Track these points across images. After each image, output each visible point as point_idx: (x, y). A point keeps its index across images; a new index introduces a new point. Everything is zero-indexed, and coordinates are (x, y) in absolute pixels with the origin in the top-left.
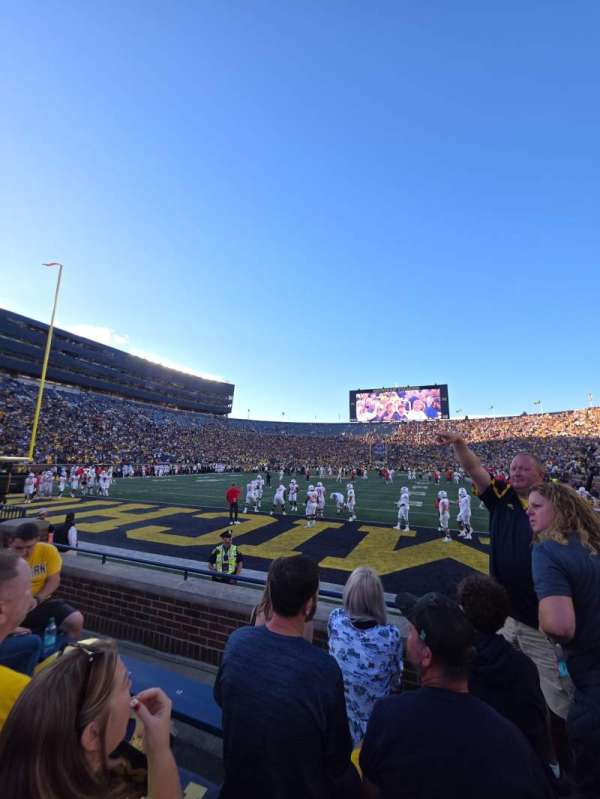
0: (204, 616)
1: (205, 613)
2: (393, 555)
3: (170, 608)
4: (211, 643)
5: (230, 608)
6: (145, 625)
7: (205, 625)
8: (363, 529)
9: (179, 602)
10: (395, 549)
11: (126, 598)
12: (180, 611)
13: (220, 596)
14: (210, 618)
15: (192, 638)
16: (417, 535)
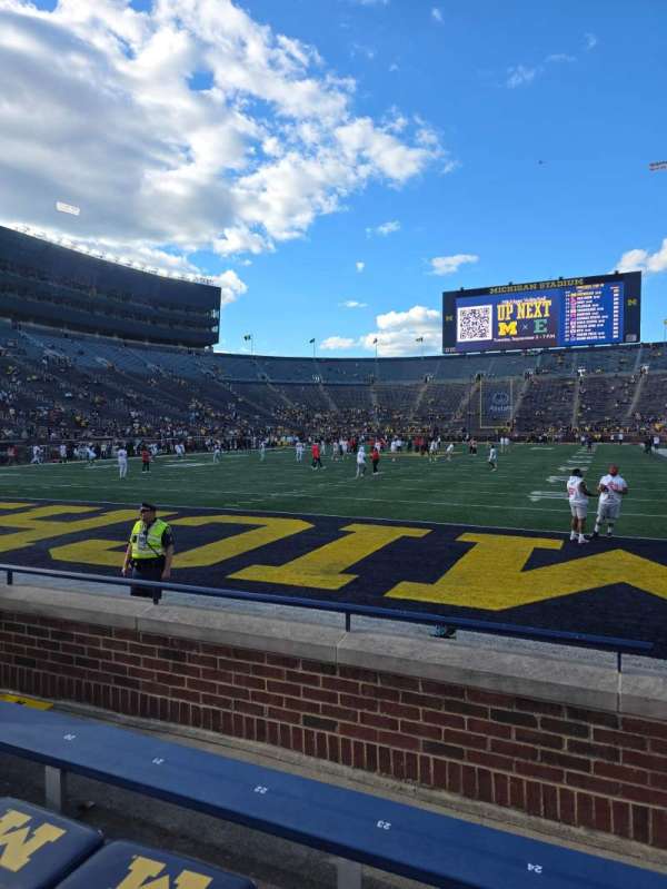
0: (192, 659)
1: (194, 653)
2: (520, 579)
3: (134, 648)
4: (208, 700)
5: (238, 643)
6: (93, 676)
7: (195, 672)
8: (466, 538)
9: (148, 637)
10: (524, 570)
11: (54, 635)
12: (151, 652)
13: (218, 626)
14: (202, 661)
15: (176, 693)
16: (564, 547)
